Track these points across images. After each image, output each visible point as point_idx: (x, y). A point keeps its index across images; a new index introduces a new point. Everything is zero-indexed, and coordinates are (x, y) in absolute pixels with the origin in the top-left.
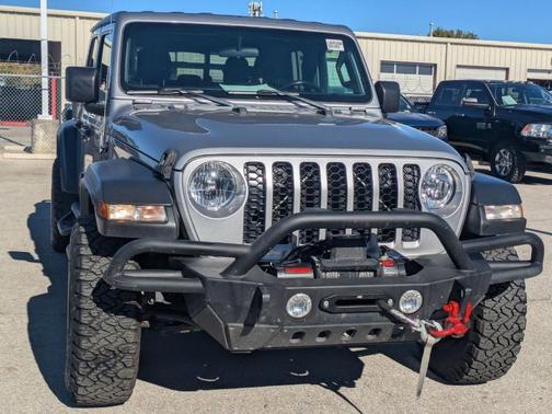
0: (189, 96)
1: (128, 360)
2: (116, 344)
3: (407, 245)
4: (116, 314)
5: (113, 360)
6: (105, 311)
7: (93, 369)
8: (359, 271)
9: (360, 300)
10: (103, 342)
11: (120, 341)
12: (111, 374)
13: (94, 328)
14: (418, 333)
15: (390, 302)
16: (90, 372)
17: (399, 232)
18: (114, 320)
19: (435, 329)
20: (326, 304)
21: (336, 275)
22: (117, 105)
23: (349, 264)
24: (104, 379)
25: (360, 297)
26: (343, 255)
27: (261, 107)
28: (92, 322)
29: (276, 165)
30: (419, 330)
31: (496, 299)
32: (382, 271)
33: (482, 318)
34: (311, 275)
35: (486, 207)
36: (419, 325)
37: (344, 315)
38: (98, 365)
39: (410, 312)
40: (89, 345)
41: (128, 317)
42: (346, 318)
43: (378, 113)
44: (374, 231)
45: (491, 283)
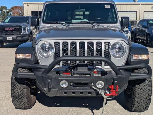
0: (60, 24)
1: (25, 97)
2: (21, 92)
3: (106, 67)
4: (21, 84)
5: (21, 97)
6: (18, 83)
7: (16, 99)
8: (86, 74)
9: (82, 83)
10: (17, 92)
11: (22, 92)
12: (20, 100)
13: (15, 88)
14: (101, 94)
15: (92, 84)
16: (15, 100)
17: (103, 63)
18: (20, 85)
19: (107, 93)
20: (72, 84)
21: (78, 75)
22: (41, 26)
23: (81, 72)
24: (19, 102)
25: (82, 82)
26: (80, 69)
27: (86, 26)
28: (14, 86)
29: (63, 43)
30: (101, 93)
31: (140, 85)
32: (93, 75)
33: (135, 91)
34: (70, 75)
35: (134, 56)
36: (101, 92)
37: (78, 88)
38: (17, 98)
39: (100, 87)
40: (14, 92)
41: (24, 85)
42: (79, 88)
43: (119, 27)
44: (94, 62)
45: (129, 80)
